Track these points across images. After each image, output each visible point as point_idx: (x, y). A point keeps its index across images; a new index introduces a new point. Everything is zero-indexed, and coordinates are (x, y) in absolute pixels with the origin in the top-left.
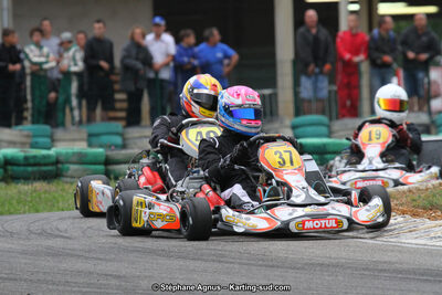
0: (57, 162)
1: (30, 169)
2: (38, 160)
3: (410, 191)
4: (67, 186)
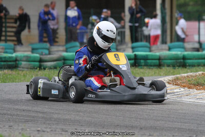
0: (16, 60)
1: (2, 63)
2: (6, 59)
3: (188, 76)
4: (20, 72)
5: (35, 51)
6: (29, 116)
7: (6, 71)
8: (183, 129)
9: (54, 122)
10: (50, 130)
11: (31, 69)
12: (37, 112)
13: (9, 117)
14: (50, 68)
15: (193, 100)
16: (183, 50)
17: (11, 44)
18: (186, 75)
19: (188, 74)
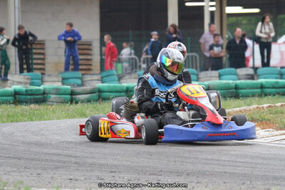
0: (44, 93)
1: (29, 97)
2: (33, 92)
3: (240, 111)
4: (49, 107)
5: (65, 81)
6: (59, 161)
7: (32, 106)
8: (235, 173)
9: (88, 169)
10: (84, 178)
11: (61, 103)
12: (69, 156)
14: (83, 102)
16: (235, 77)
17: (38, 73)
18: (238, 109)
19: (241, 108)
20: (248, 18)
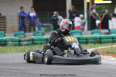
0: (5, 41)
3: (102, 49)
4: (8, 48)
5: (16, 36)
6: (13, 72)
9: (27, 75)
11: (14, 46)
12: (18, 70)
13: (2, 73)
14: (25, 45)
15: (106, 62)
16: (99, 34)
17: (3, 32)
18: (101, 48)
20: (106, 5)
